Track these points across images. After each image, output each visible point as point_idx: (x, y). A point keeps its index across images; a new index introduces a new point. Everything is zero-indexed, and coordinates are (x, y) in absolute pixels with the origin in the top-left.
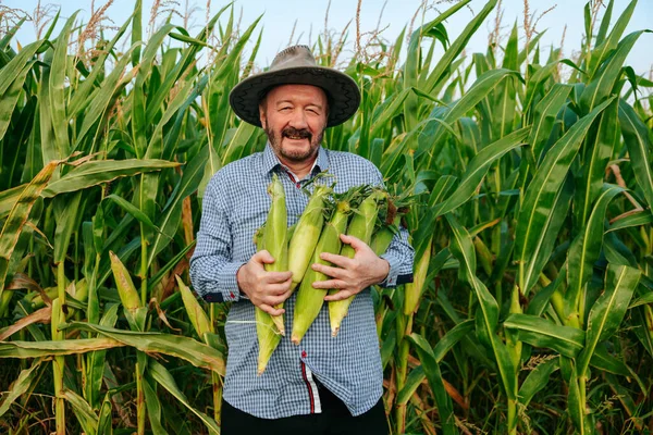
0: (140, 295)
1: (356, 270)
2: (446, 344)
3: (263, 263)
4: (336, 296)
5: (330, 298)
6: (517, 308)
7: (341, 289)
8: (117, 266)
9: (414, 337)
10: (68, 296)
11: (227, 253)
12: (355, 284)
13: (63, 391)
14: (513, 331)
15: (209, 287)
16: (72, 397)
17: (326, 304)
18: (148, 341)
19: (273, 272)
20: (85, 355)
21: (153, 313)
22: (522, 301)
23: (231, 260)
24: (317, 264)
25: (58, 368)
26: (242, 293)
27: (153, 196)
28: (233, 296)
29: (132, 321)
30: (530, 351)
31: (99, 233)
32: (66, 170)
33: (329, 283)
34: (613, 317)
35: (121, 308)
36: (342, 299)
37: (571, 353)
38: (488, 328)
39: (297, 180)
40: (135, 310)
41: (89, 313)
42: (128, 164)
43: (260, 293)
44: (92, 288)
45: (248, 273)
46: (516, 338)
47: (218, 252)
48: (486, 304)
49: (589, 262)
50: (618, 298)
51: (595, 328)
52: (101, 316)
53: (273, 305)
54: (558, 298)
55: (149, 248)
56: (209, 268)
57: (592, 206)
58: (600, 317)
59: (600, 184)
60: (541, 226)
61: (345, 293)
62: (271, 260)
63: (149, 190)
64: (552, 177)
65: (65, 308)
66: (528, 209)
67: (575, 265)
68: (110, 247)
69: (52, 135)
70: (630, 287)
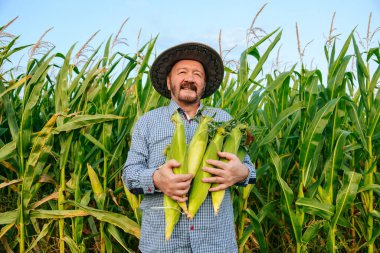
0: (103, 186)
1: (231, 171)
2: (263, 213)
3: (173, 168)
4: (217, 188)
5: (213, 189)
6: (301, 195)
7: (221, 183)
8: (91, 171)
9: (248, 210)
10: (66, 187)
11: (145, 163)
12: (230, 179)
13: (64, 236)
14: (301, 207)
15: (134, 185)
16: (68, 239)
17: (210, 194)
18: (103, 215)
19: (179, 174)
20: (74, 218)
21: (109, 196)
22: (305, 191)
23: (148, 167)
24: (205, 167)
25: (61, 224)
26: (156, 188)
27: (109, 134)
28: (150, 190)
29: (98, 201)
30: (308, 217)
31: (80, 153)
32: (66, 120)
33: (213, 179)
34: (349, 199)
35: (92, 194)
36: (221, 190)
37: (329, 218)
38: (287, 205)
39: (189, 118)
40: (100, 194)
41: (76, 196)
42: (97, 117)
43: (172, 189)
44: (77, 182)
45: (162, 175)
46: (302, 210)
47: (140, 163)
48: (287, 193)
49: (335, 170)
50: (351, 189)
51: (340, 205)
52: (82, 197)
53: (180, 196)
54: (320, 189)
55: (108, 162)
56: (134, 172)
57: (335, 141)
58: (342, 198)
59: (339, 130)
60: (313, 151)
61: (223, 186)
62: (178, 164)
63: (108, 131)
64: (319, 125)
65: (64, 193)
66: (307, 142)
67: (329, 172)
68: (87, 161)
69: (61, 103)
70: (356, 182)
